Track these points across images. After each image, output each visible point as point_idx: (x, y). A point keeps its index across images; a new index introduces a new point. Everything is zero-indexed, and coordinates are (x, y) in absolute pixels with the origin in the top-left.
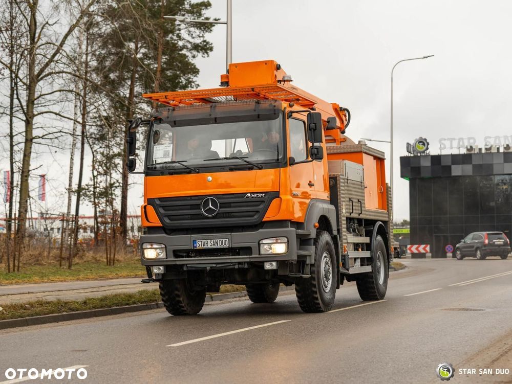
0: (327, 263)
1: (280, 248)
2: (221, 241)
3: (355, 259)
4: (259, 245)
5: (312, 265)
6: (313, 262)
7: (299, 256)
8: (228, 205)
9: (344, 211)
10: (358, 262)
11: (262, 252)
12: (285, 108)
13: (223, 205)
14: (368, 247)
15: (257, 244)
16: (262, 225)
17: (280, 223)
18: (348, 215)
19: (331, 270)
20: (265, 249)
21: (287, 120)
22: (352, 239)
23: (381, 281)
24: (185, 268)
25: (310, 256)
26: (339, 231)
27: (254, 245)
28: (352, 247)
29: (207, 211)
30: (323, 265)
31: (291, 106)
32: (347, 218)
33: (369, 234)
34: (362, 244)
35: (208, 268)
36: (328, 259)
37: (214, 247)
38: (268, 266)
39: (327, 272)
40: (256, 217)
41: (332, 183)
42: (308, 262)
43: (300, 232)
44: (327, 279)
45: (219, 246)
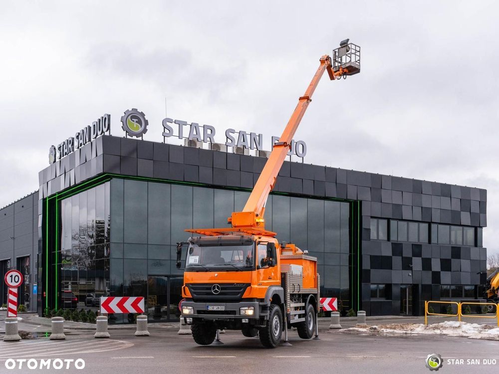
0: (276, 321)
1: (250, 312)
2: (221, 307)
3: (295, 315)
4: (240, 310)
5: (268, 321)
6: (268, 319)
7: (260, 316)
8: (225, 289)
9: (289, 291)
10: (297, 316)
11: (241, 314)
12: (256, 240)
13: (222, 289)
14: (304, 308)
15: (238, 309)
16: (241, 300)
17: (251, 299)
18: (291, 293)
19: (279, 325)
20: (242, 312)
21: (257, 246)
22: (293, 305)
23: (311, 328)
24: (203, 320)
25: (267, 316)
26: (285, 301)
27: (237, 310)
28: (293, 309)
29: (215, 292)
30: (274, 322)
31: (260, 238)
32: (290, 294)
33: (305, 301)
34: (300, 307)
35: (214, 320)
36: (278, 319)
37: (218, 310)
38: (244, 321)
39: (276, 326)
40: (238, 296)
41: (283, 277)
42: (265, 319)
43: (261, 304)
44: (276, 329)
45: (219, 310)
